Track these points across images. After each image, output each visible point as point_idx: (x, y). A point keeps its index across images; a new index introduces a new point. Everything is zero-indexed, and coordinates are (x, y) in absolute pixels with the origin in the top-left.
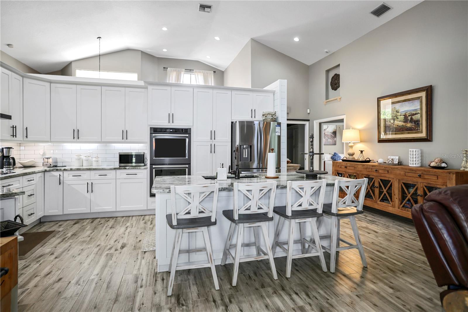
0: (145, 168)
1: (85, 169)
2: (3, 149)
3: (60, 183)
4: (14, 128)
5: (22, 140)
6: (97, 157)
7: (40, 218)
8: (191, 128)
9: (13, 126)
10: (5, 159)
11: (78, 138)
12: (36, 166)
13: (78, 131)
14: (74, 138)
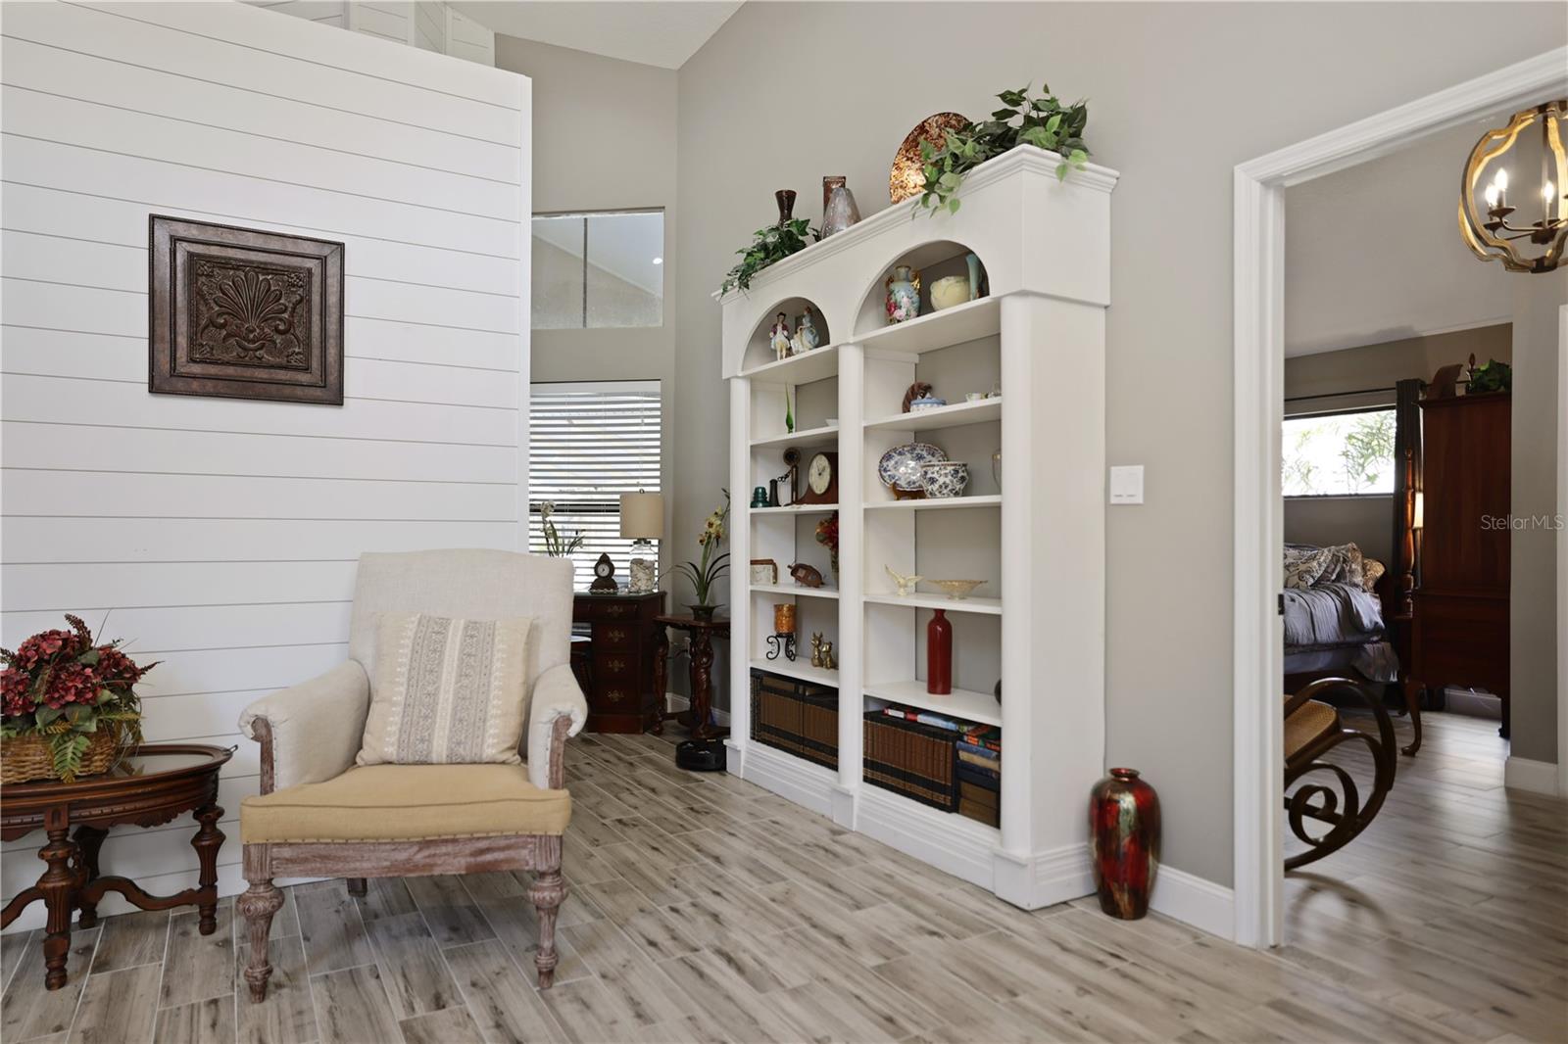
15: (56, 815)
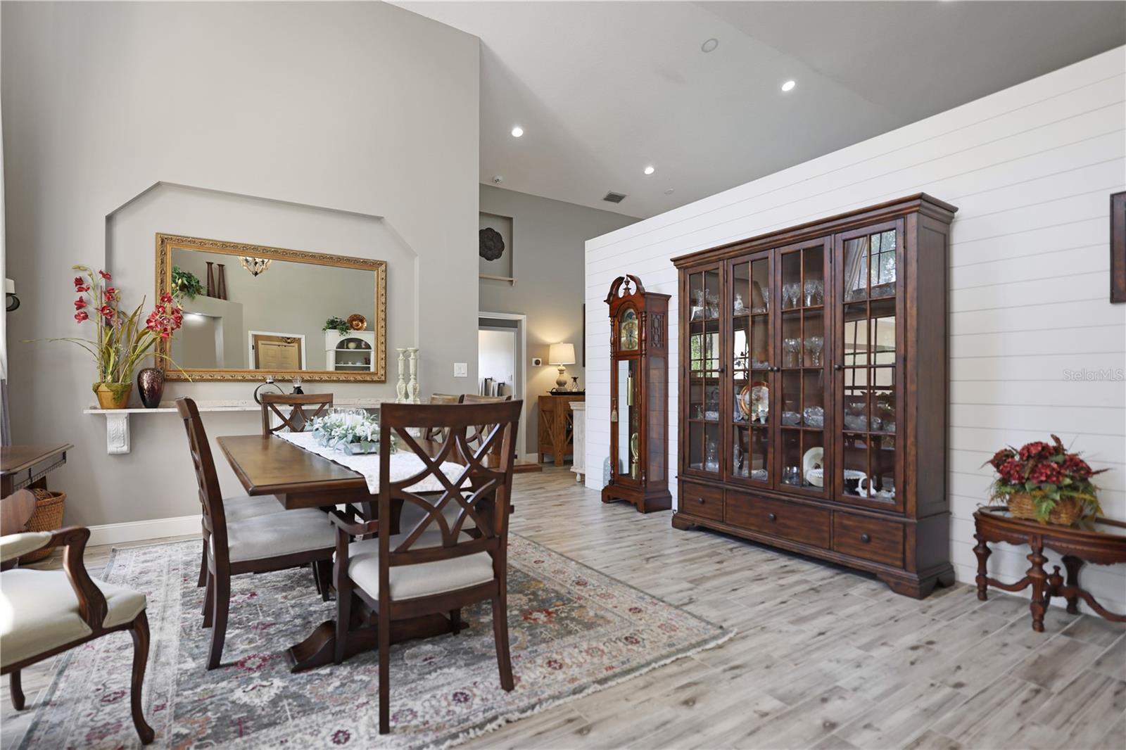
15: (1035, 539)
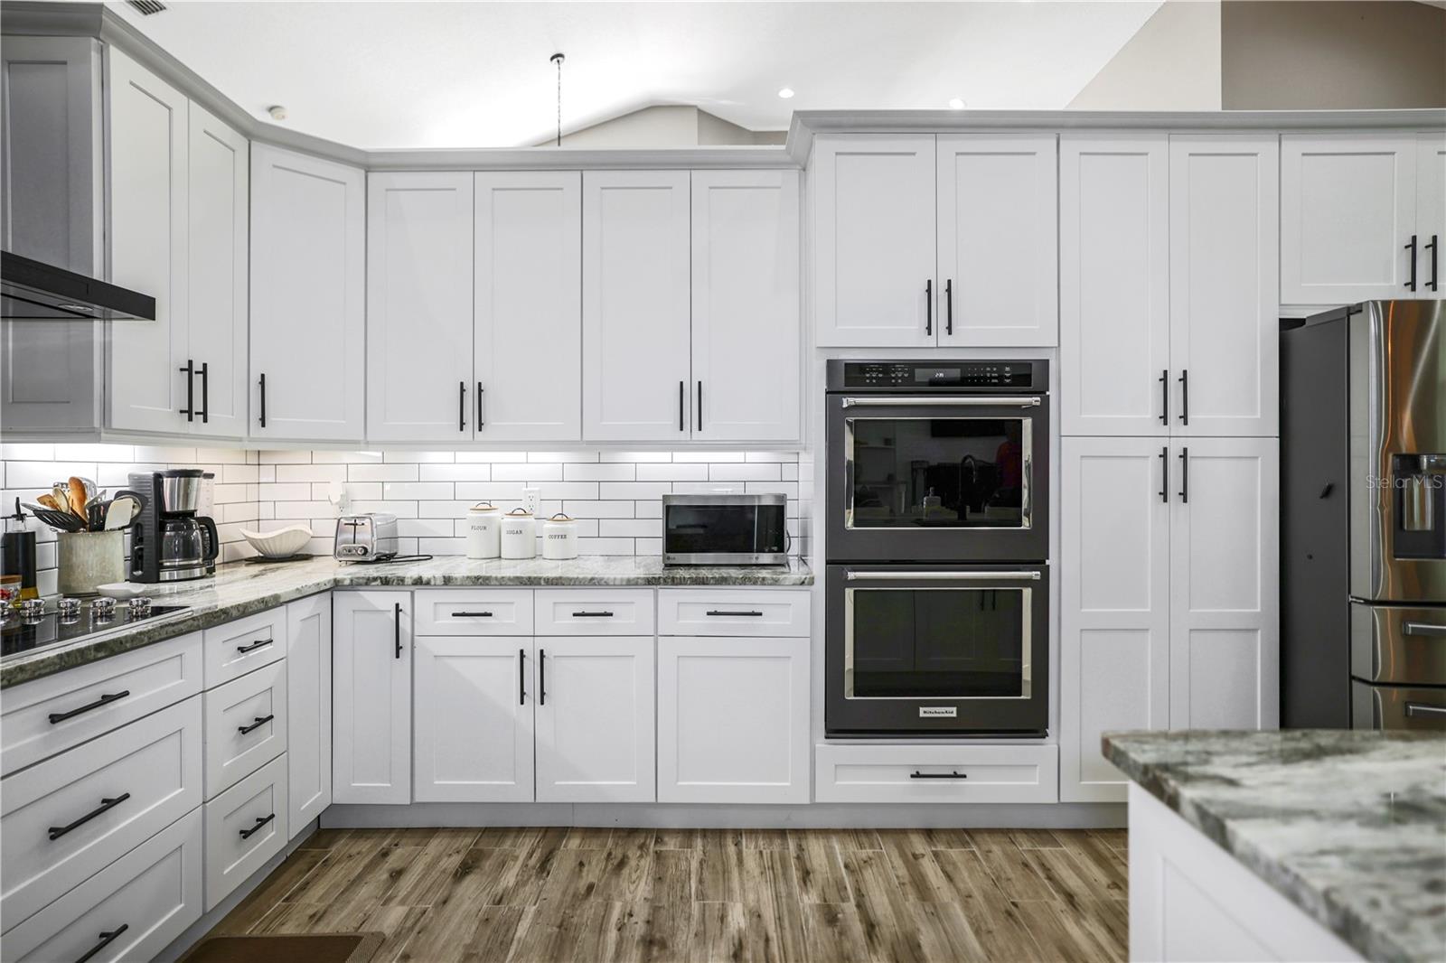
0: (803, 583)
1: (510, 579)
2: (158, 478)
3: (398, 648)
4: (194, 373)
5: (245, 435)
6: (559, 517)
7: (319, 817)
8: (1048, 361)
9: (190, 362)
10: (169, 527)
11: (481, 424)
12: (314, 554)
13: (480, 391)
14: (462, 424)
